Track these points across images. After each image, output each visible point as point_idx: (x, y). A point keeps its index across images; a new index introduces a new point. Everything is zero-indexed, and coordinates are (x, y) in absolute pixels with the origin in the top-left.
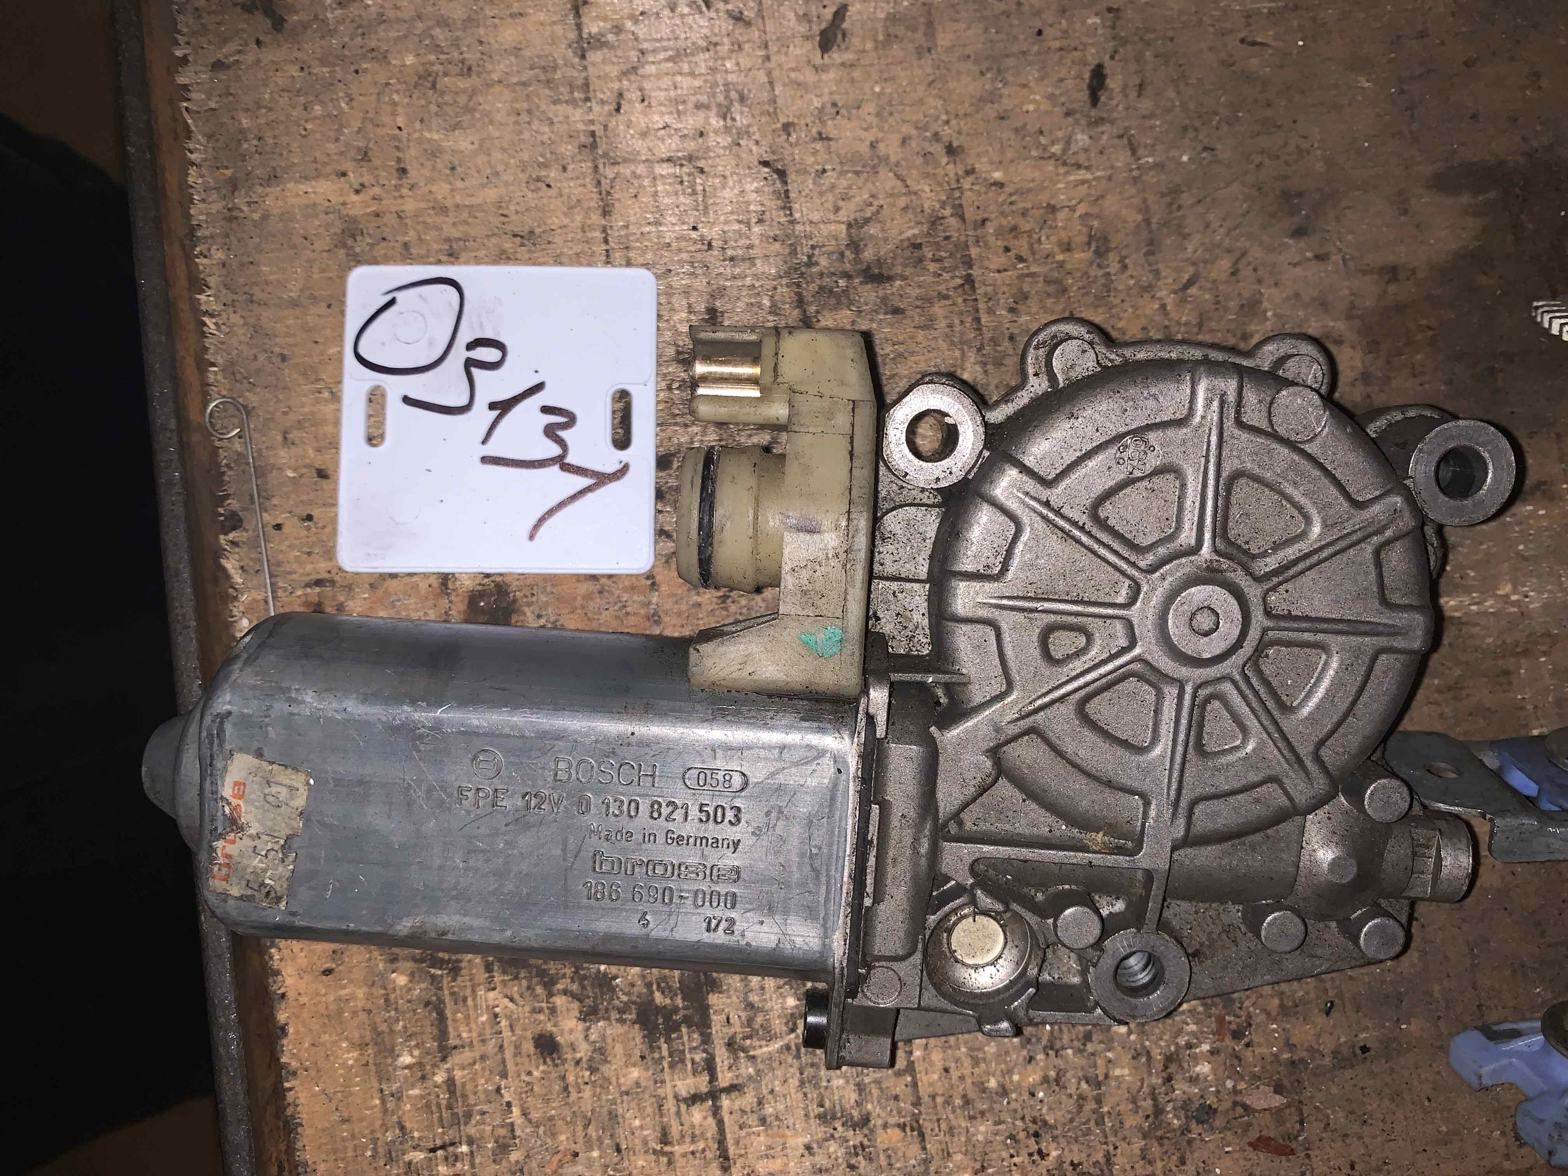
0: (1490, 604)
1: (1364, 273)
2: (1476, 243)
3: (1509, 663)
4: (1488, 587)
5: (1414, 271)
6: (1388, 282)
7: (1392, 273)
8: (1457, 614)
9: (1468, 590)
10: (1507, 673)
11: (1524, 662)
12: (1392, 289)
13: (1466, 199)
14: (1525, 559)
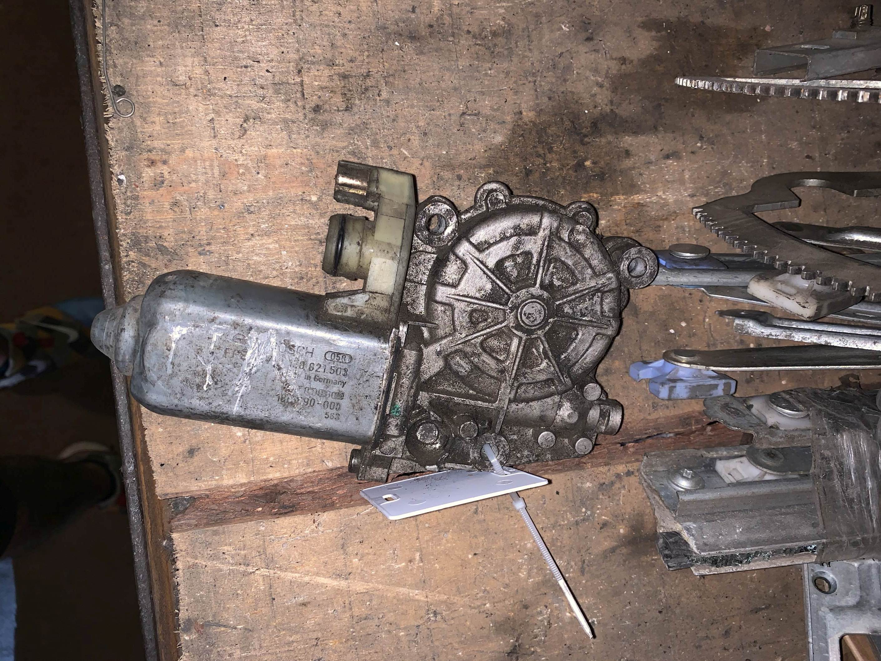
0: (654, 199)
1: (613, 59)
2: (656, 52)
3: (660, 223)
4: (653, 191)
5: (632, 61)
6: (622, 64)
7: (623, 60)
8: (642, 202)
9: (646, 192)
10: (660, 227)
11: (666, 223)
12: (623, 67)
13: (653, 33)
14: (669, 182)
